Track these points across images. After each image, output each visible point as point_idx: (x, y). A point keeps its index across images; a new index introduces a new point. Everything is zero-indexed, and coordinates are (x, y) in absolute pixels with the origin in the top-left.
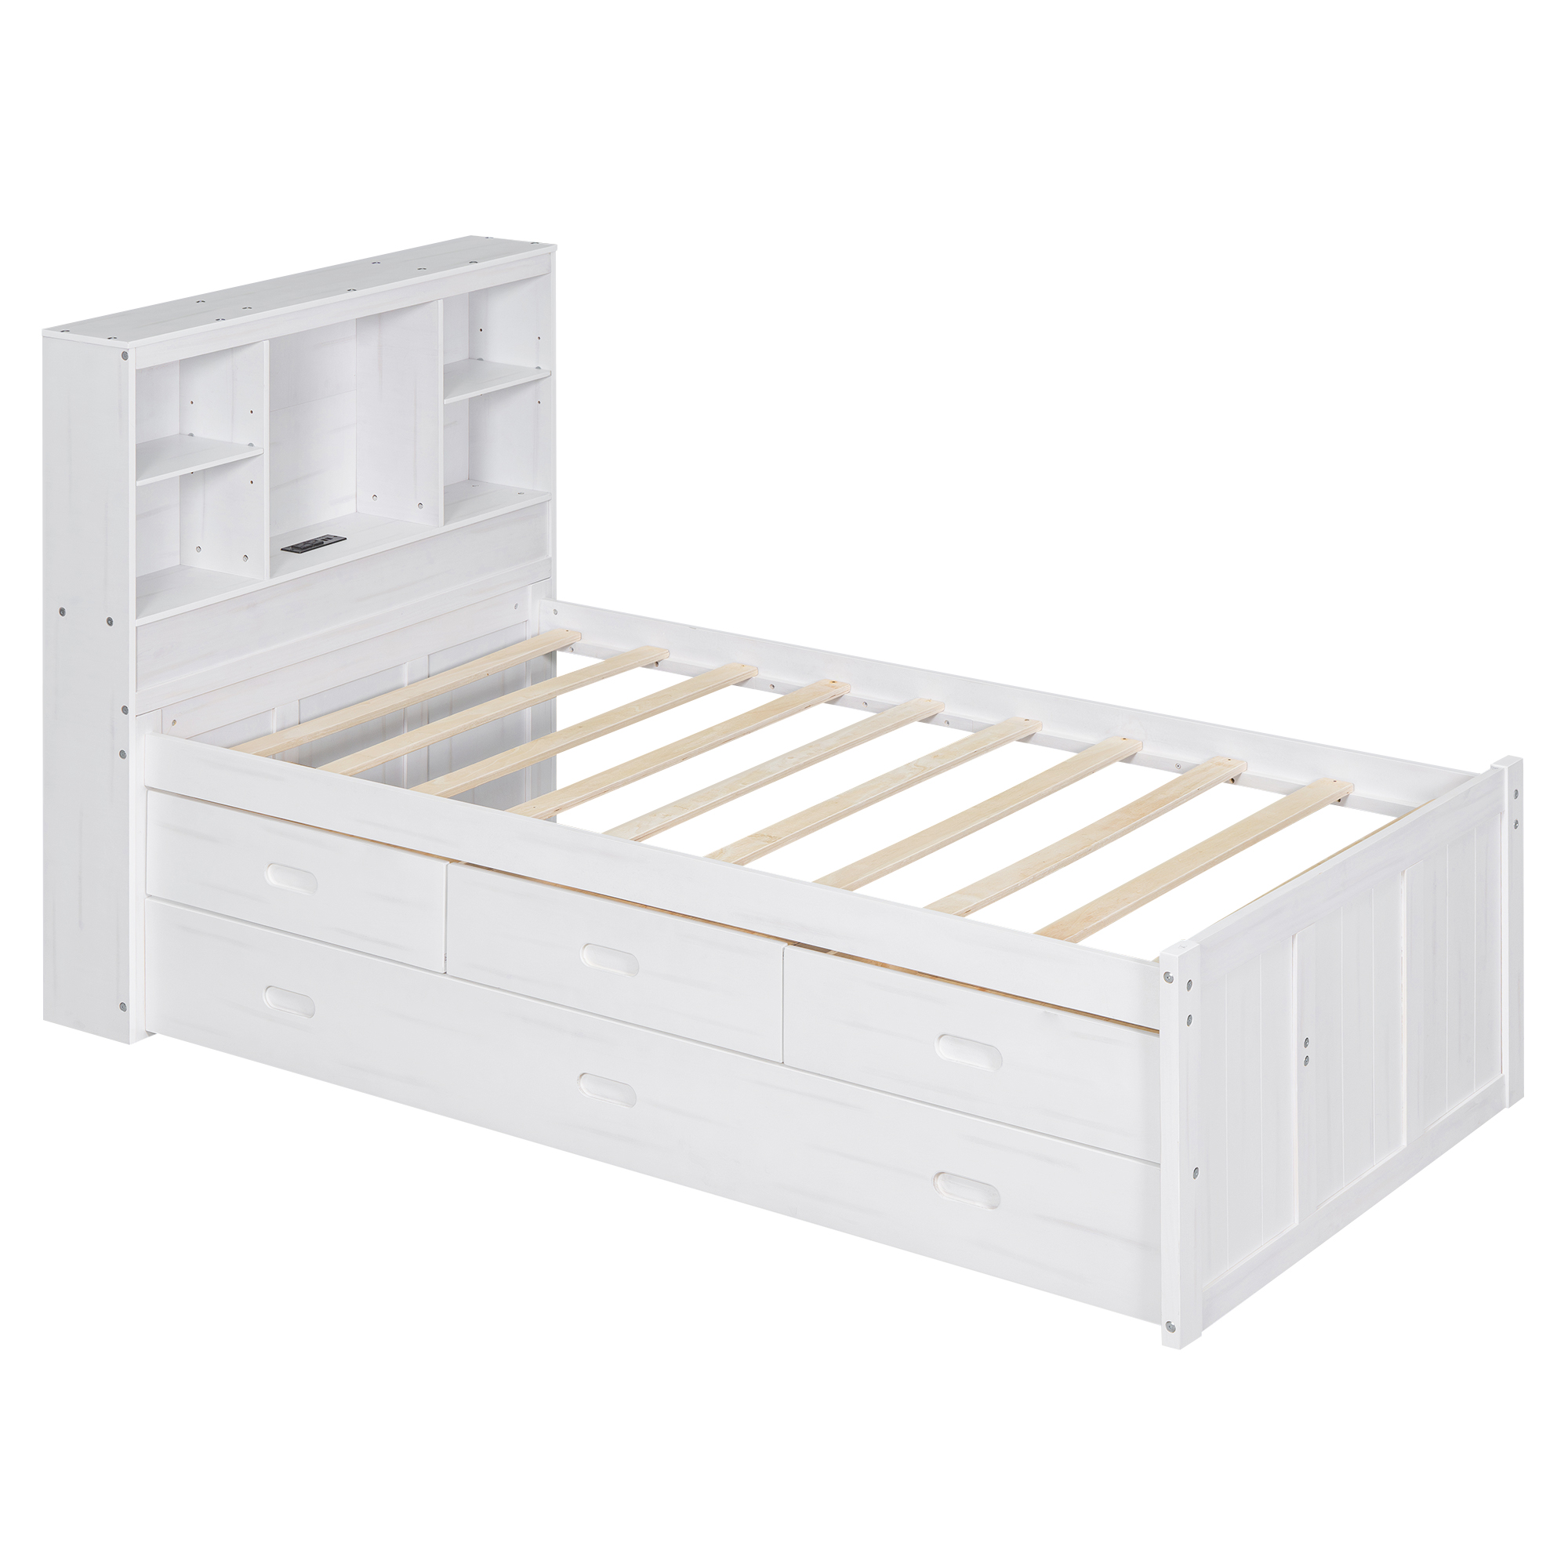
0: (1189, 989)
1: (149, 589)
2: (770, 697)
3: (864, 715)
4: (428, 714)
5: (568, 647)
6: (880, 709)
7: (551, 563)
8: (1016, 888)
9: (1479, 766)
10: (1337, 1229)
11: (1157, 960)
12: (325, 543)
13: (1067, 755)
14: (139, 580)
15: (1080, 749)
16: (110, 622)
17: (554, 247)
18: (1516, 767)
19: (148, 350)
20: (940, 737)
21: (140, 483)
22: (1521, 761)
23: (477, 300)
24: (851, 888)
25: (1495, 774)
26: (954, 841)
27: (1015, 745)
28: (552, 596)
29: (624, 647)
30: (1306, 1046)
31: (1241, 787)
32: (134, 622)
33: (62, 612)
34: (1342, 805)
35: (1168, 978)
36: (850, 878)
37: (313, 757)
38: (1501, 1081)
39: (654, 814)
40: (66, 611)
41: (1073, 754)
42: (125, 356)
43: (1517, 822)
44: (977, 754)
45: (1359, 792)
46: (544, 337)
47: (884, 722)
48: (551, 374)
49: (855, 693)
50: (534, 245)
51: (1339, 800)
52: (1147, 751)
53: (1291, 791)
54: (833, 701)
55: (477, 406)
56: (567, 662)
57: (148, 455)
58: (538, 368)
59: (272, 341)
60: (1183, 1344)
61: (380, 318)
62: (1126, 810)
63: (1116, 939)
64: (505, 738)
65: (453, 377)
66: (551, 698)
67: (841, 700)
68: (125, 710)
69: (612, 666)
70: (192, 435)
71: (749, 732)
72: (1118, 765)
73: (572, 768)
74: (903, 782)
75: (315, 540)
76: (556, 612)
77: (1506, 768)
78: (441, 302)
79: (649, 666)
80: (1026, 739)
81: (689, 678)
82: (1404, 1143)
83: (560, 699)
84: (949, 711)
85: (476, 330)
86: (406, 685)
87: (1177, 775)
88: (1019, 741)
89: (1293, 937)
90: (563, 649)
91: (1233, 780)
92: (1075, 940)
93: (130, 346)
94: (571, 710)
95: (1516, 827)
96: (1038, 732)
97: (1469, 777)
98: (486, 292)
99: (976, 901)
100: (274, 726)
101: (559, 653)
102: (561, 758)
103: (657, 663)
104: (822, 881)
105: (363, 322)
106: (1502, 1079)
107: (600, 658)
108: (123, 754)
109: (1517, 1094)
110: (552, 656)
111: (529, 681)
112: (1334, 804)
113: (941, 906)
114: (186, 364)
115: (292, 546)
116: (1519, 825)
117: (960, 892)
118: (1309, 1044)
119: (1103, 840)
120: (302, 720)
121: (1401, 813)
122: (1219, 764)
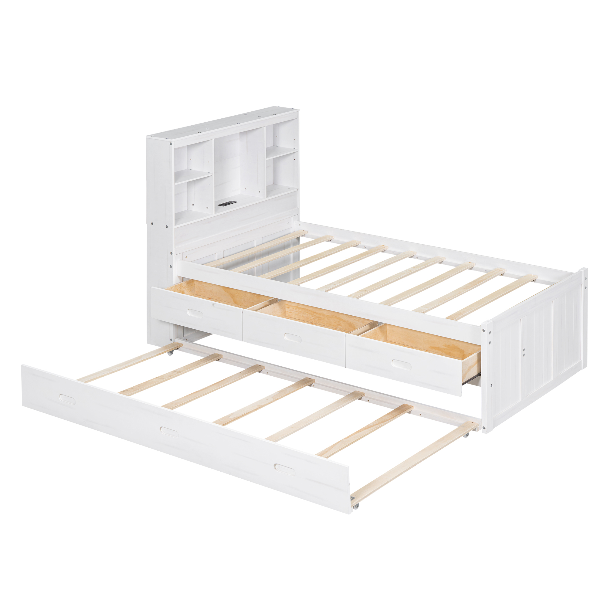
0: (490, 334)
1: (179, 217)
2: (365, 250)
3: (393, 256)
4: (262, 255)
5: (304, 236)
6: (397, 254)
7: (298, 209)
8: (439, 306)
9: (575, 270)
10: (533, 402)
11: (481, 326)
12: (231, 203)
13: (453, 267)
14: (175, 214)
15: (456, 265)
16: (167, 227)
17: (299, 110)
18: (586, 271)
19: (178, 142)
20: (415, 262)
21: (176, 184)
22: (587, 269)
23: (276, 126)
24: (390, 305)
25: (580, 272)
26: (420, 292)
27: (437, 265)
28: (298, 220)
29: (320, 235)
30: (524, 351)
31: (506, 277)
32: (174, 227)
33: (152, 224)
34: (534, 282)
35: (484, 331)
36: (389, 302)
37: (228, 267)
38: (581, 362)
39: (331, 284)
40: (153, 223)
41: (455, 267)
42: (171, 144)
43: (586, 287)
44: (426, 267)
45: (539, 278)
46: (296, 139)
47: (399, 257)
48: (298, 151)
49: (390, 249)
50: (292, 109)
51: (533, 281)
52: (477, 266)
53: (519, 278)
54: (383, 252)
55: (276, 160)
56: (303, 240)
57: (178, 175)
58: (294, 149)
59: (215, 139)
60: (487, 432)
61: (247, 133)
62: (470, 283)
63: (468, 320)
64: (285, 262)
65: (269, 152)
66: (299, 251)
67: (385, 251)
68: (171, 253)
69: (317, 241)
70: (191, 169)
71: (358, 260)
72: (468, 270)
73: (304, 271)
74: (404, 275)
75: (228, 202)
76: (300, 225)
77: (583, 271)
78: (265, 127)
79: (328, 241)
80: (441, 263)
81: (340, 245)
82: (552, 379)
83: (301, 251)
84: (418, 254)
85: (275, 137)
86: (255, 247)
87: (486, 273)
88: (439, 263)
89: (520, 319)
90: (302, 236)
91: (502, 275)
92: (457, 320)
93: (172, 141)
94: (304, 254)
95: (586, 289)
96: (444, 260)
97: (572, 274)
98: (279, 124)
99: (426, 309)
100: (216, 258)
101: (301, 237)
102: (301, 268)
103: (330, 240)
104: (381, 303)
105: (242, 134)
106: (581, 361)
107: (313, 239)
108: (171, 266)
109: (585, 365)
110: (298, 239)
111: (292, 246)
112: (532, 282)
113: (417, 310)
114: (189, 147)
115: (221, 204)
116: (587, 288)
117: (422, 307)
118: (525, 350)
119: (464, 292)
120: (224, 257)
121: (552, 284)
122: (498, 270)
